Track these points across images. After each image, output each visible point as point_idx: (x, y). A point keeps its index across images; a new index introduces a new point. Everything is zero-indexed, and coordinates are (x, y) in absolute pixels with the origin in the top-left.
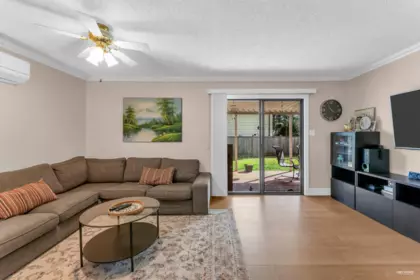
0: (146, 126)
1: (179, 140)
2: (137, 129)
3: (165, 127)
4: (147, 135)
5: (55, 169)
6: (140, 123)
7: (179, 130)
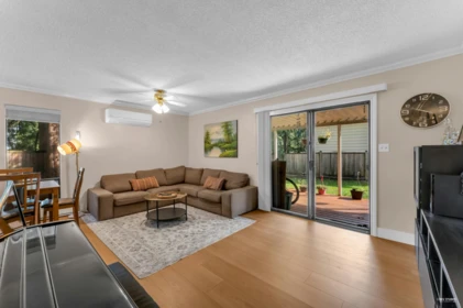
0: (216, 145)
1: (236, 156)
2: (211, 148)
3: (227, 145)
4: (216, 152)
5: (165, 172)
6: (212, 143)
7: (236, 148)
